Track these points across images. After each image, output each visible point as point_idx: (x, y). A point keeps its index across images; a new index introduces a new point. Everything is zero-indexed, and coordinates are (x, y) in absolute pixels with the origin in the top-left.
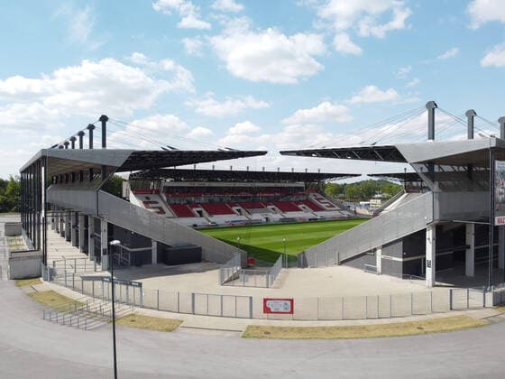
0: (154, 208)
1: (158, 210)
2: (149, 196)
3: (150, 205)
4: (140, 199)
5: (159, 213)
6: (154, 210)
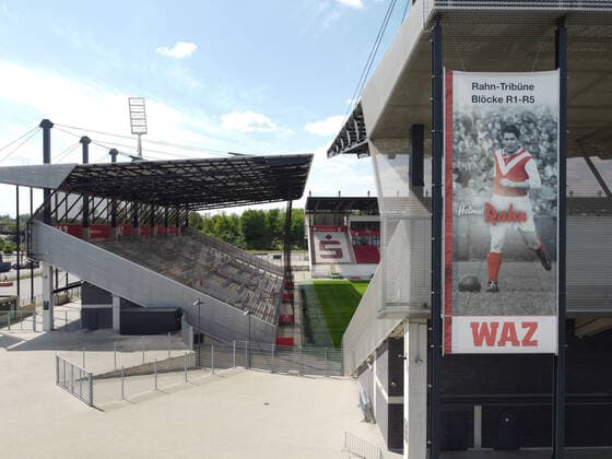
0: (330, 250)
1: (335, 253)
2: (331, 234)
3: (327, 246)
4: (319, 238)
5: (335, 257)
6: (330, 253)
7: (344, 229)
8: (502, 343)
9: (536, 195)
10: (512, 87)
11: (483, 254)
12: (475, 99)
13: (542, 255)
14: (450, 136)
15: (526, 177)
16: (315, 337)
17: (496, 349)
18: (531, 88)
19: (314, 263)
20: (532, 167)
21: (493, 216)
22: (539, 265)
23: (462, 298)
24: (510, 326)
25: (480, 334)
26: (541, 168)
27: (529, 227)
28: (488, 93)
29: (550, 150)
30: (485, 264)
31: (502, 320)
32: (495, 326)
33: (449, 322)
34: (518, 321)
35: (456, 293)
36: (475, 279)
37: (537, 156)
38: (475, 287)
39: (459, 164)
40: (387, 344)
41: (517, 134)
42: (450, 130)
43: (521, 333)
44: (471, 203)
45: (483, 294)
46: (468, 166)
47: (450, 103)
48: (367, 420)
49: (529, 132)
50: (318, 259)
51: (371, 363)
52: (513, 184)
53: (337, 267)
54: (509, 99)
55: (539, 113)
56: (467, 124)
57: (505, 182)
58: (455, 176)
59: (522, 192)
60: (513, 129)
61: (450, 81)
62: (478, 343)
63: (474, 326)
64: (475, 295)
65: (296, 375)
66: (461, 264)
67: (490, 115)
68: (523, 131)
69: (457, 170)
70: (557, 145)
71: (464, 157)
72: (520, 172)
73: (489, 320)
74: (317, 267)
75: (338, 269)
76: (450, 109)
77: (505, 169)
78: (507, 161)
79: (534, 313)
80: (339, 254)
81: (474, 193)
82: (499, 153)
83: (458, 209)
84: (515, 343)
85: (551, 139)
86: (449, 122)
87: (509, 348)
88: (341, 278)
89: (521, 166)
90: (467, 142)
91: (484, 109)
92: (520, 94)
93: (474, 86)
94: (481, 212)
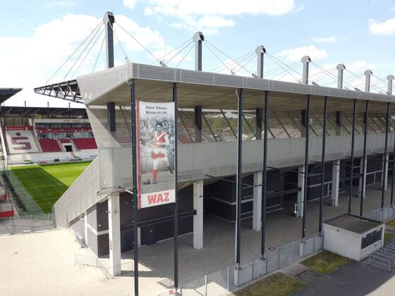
0: (21, 143)
1: (25, 146)
2: (20, 132)
3: (17, 141)
4: (10, 135)
5: (25, 148)
6: (21, 146)
7: (31, 128)
8: (158, 201)
9: (168, 147)
10: (160, 108)
11: (151, 170)
12: (147, 112)
13: (170, 169)
14: (139, 127)
15: (165, 141)
16: (27, 207)
17: (156, 204)
18: (166, 108)
19: (8, 154)
20: (166, 137)
21: (154, 156)
22: (169, 172)
23: (144, 187)
24: (160, 195)
25: (151, 199)
26: (169, 137)
27: (166, 159)
28: (151, 110)
29: (172, 131)
30: (151, 174)
31: (158, 193)
32: (155, 196)
33: (140, 197)
34: (163, 193)
35: (142, 185)
36: (149, 180)
37: (168, 133)
38: (149, 183)
39: (142, 137)
40: (96, 207)
41: (162, 126)
42: (139, 124)
43: (164, 197)
44: (146, 151)
45: (152, 185)
46: (145, 138)
47: (138, 114)
48: (83, 247)
49: (165, 125)
50: (12, 151)
51: (83, 217)
52: (160, 144)
53: (27, 155)
54: (159, 113)
55: (168, 118)
56: (145, 122)
57: (158, 143)
58: (141, 142)
59: (163, 146)
60: (160, 124)
61: (138, 105)
62: (150, 202)
63: (149, 197)
64: (149, 186)
65: (29, 233)
66: (144, 175)
67: (152, 118)
68: (163, 124)
69: (141, 140)
70: (174, 129)
71: (144, 134)
72: (163, 140)
73: (153, 194)
74: (11, 157)
75: (29, 157)
76: (138, 117)
77: (158, 139)
78: (158, 135)
79: (168, 189)
80: (28, 146)
81: (147, 148)
82: (156, 132)
83: (142, 154)
84: (162, 201)
85: (172, 128)
86: (138, 121)
87: (160, 203)
88: (32, 163)
89: (163, 137)
90: (145, 129)
91: (150, 116)
92: (162, 111)
93: (147, 107)
94: (150, 154)
